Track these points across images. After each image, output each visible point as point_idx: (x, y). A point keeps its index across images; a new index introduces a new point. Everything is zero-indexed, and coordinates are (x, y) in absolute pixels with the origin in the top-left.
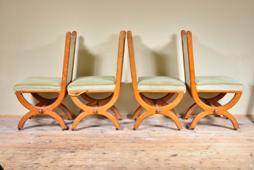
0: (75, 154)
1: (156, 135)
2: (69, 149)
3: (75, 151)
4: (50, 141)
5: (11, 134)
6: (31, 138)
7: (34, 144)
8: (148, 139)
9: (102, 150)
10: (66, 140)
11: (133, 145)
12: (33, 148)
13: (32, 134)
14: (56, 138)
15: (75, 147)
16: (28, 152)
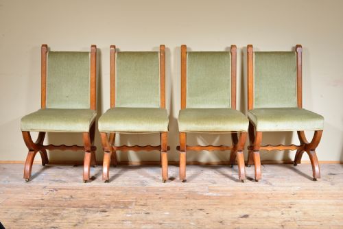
0: (107, 214)
1: (219, 189)
2: (99, 208)
3: (107, 210)
4: (72, 197)
5: (17, 186)
6: (44, 192)
7: (49, 200)
8: (207, 194)
9: (145, 209)
10: (93, 195)
11: (187, 202)
12: (48, 205)
13: (45, 187)
14: (79, 192)
15: (105, 204)
16: (41, 211)
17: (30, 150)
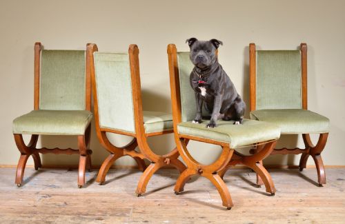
0: (103, 222)
2: (94, 215)
3: (103, 217)
4: (65, 203)
5: (8, 192)
6: (37, 198)
7: (42, 207)
9: (143, 216)
10: (88, 201)
11: (187, 209)
12: (41, 213)
13: (38, 193)
14: (74, 198)
15: (102, 212)
16: (34, 219)
17: (22, 154)
